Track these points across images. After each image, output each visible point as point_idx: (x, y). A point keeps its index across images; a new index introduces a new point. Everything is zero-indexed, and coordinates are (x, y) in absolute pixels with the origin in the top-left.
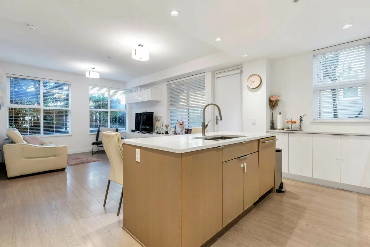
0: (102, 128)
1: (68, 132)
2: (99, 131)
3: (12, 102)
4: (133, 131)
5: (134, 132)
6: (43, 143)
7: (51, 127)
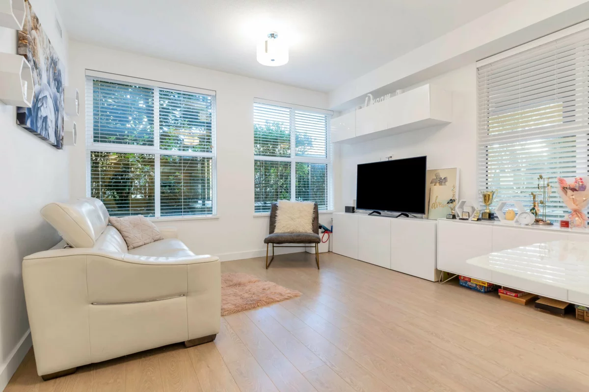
0: (280, 203)
1: (210, 210)
2: (274, 208)
3: (96, 139)
4: (349, 210)
5: (353, 212)
6: (158, 237)
7: (176, 200)
